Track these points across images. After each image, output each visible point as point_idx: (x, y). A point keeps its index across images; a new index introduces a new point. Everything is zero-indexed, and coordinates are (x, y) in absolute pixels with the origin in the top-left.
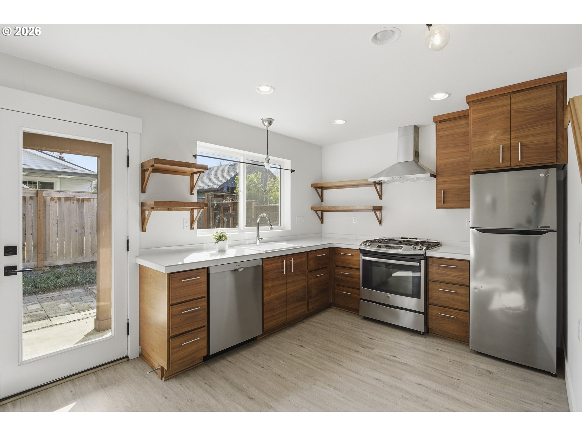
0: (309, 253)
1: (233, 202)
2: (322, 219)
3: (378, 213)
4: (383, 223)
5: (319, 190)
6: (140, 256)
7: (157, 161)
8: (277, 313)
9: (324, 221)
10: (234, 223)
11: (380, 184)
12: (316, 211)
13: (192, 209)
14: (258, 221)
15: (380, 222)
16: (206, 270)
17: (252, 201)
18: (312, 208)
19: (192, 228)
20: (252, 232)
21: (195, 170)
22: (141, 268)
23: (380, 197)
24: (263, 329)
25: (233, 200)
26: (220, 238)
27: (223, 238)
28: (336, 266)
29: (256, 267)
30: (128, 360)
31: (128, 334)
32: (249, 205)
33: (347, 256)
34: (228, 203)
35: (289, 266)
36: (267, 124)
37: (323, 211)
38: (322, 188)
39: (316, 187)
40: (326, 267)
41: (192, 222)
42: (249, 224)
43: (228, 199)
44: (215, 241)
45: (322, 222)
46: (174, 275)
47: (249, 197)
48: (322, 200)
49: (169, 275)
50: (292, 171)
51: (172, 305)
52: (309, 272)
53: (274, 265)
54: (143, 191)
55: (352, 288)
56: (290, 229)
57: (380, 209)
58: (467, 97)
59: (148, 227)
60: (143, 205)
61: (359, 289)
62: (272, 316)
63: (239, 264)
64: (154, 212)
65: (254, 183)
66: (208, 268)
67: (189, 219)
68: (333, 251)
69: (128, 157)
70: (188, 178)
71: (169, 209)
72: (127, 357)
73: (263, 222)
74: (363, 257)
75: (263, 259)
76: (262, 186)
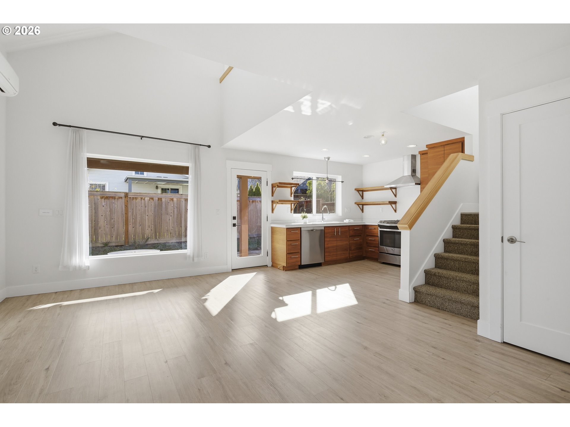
0: (350, 227)
1: (306, 200)
2: (362, 210)
3: (394, 206)
4: (397, 211)
5: (361, 192)
6: (272, 223)
7: (280, 183)
8: (332, 254)
9: (364, 211)
10: (310, 211)
11: (395, 188)
12: (358, 205)
13: (292, 204)
14: (323, 209)
15: (395, 211)
16: (300, 228)
17: (320, 199)
18: (355, 203)
19: (291, 213)
20: (320, 216)
21: (293, 186)
22: (272, 228)
23: (396, 196)
24: (325, 260)
25: (305, 199)
26: (304, 217)
27: (306, 217)
28: (367, 235)
29: (321, 230)
30: (268, 267)
31: (267, 256)
32: (318, 202)
33: (372, 229)
34: (302, 202)
35: (338, 232)
36: (327, 160)
37: (363, 205)
38: (363, 191)
39: (358, 190)
40: (360, 236)
41: (291, 210)
42: (318, 212)
43: (302, 198)
44: (302, 218)
45: (363, 212)
46: (289, 229)
47: (318, 197)
48: (363, 198)
49: (287, 229)
50: (342, 182)
51: (288, 241)
52: (350, 236)
53: (330, 230)
54: (272, 196)
55: (375, 247)
56: (341, 215)
57: (395, 203)
58: (426, 145)
59: (274, 211)
60: (272, 202)
61: (378, 247)
62: (329, 255)
63: (314, 227)
64: (278, 205)
65: (321, 186)
66: (301, 228)
67: (290, 208)
68: (365, 227)
69: (267, 182)
70: (289, 189)
71: (282, 204)
72: (267, 265)
73: (325, 211)
74: (380, 229)
75: (325, 227)
76: (327, 187)
